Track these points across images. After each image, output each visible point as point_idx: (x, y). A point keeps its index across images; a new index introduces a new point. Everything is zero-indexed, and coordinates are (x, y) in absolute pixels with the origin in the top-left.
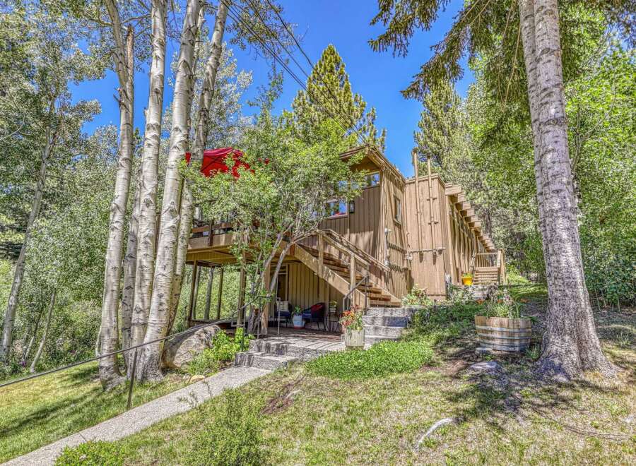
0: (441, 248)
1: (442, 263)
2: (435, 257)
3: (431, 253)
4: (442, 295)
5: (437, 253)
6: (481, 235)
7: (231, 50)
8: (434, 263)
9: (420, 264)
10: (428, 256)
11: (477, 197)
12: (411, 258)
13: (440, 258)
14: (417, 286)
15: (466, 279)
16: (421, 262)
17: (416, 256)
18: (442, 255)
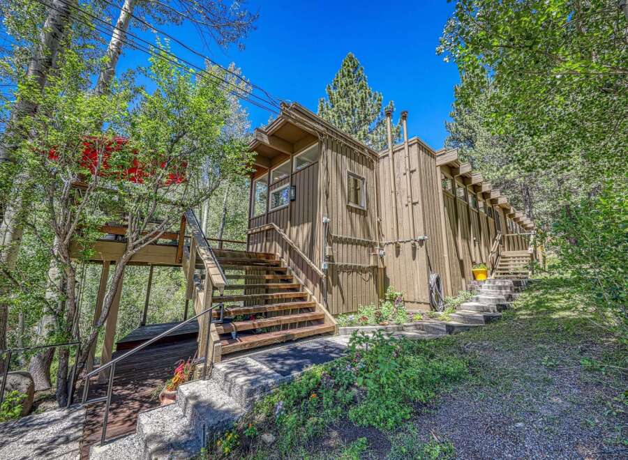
0: (421, 237)
1: (424, 258)
2: (414, 249)
3: (409, 246)
4: (425, 303)
5: (417, 244)
6: (512, 212)
7: (240, 69)
8: (414, 259)
9: (397, 260)
10: (406, 249)
11: (509, 171)
12: (382, 252)
13: (421, 252)
14: (393, 290)
15: (479, 272)
16: (397, 256)
17: (392, 248)
18: (424, 246)
